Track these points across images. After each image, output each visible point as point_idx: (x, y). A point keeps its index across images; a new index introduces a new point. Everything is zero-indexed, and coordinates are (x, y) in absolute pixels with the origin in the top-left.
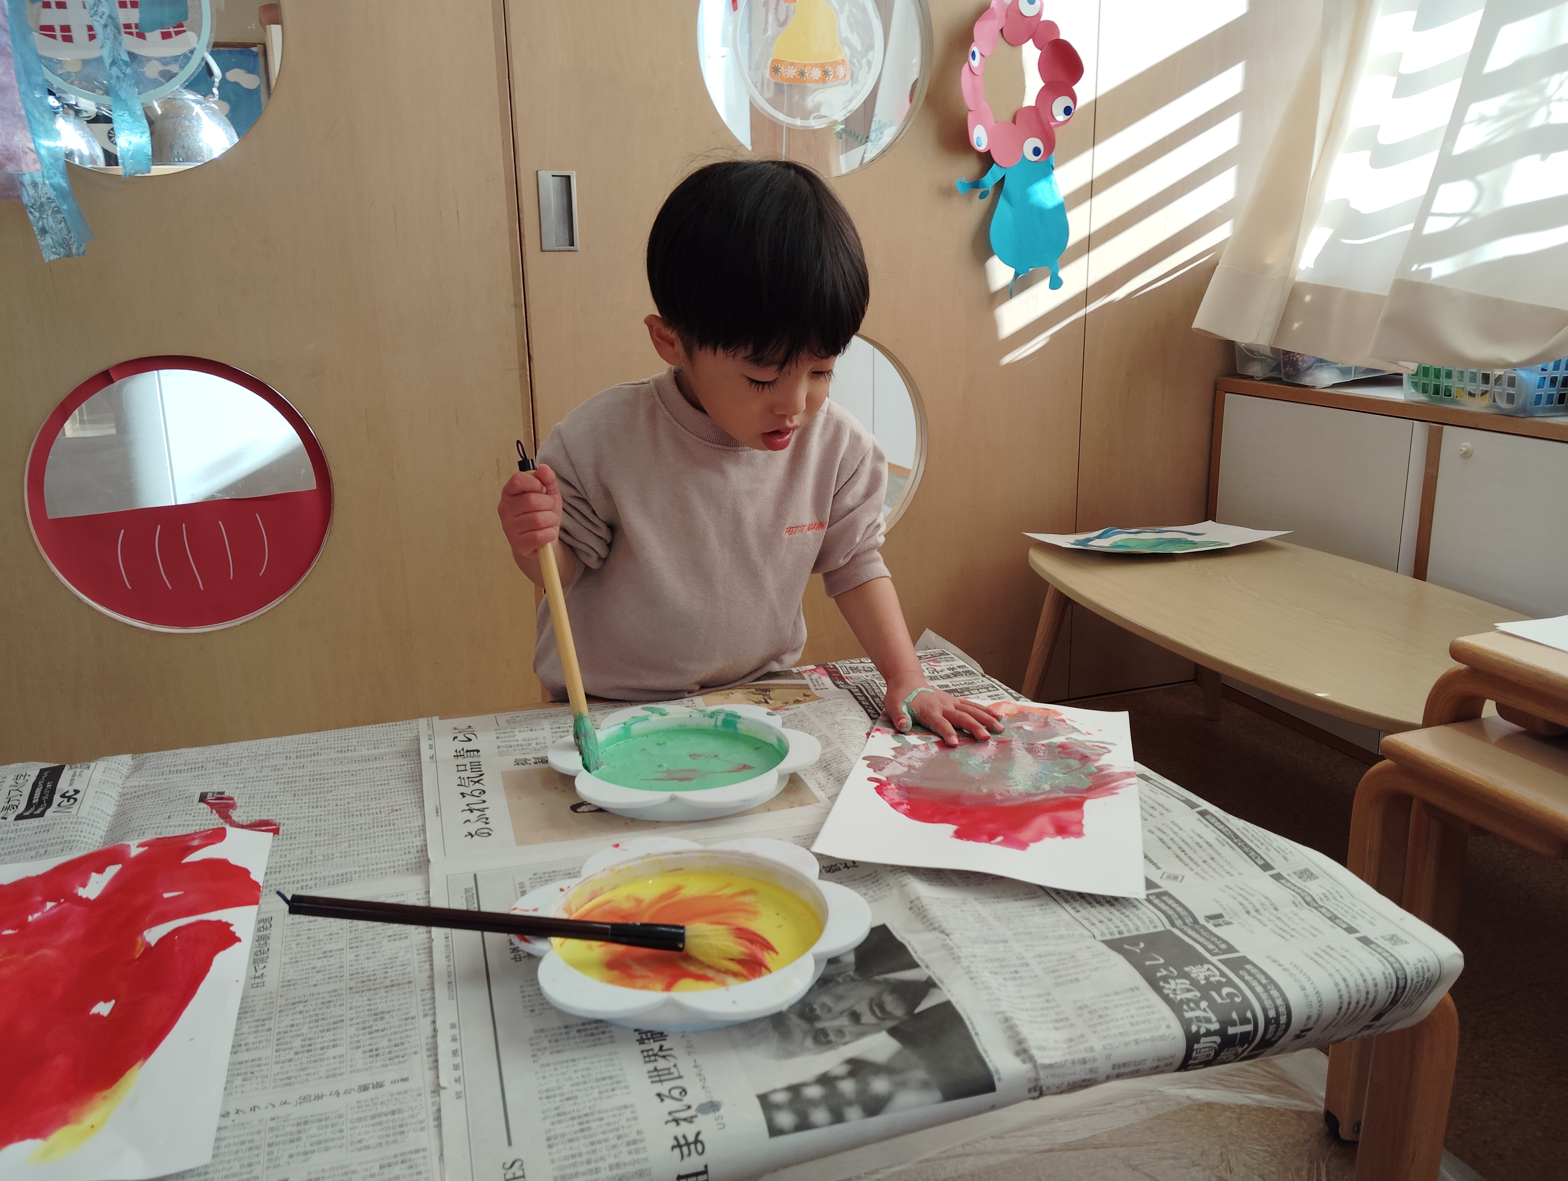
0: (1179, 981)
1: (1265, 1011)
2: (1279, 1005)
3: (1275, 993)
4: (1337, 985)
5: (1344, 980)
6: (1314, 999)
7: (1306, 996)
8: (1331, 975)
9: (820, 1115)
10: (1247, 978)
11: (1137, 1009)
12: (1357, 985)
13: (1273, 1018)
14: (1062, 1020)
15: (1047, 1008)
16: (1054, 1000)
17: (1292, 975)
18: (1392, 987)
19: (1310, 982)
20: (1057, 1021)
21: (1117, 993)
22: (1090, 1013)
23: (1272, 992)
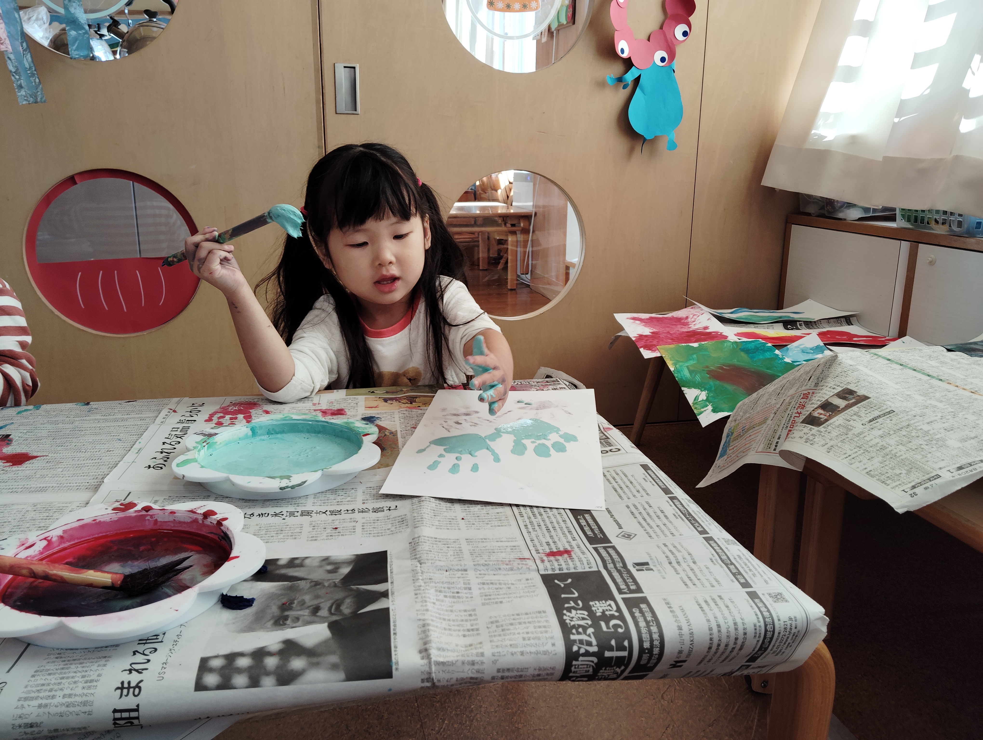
0: (579, 612)
1: (641, 641)
2: (654, 639)
3: (654, 629)
4: (710, 629)
5: (719, 626)
6: (687, 638)
7: (681, 635)
8: (708, 621)
9: (240, 680)
10: (637, 614)
11: (535, 627)
12: (728, 632)
13: (647, 649)
14: (473, 630)
15: (466, 621)
16: (475, 615)
17: (675, 616)
18: (759, 637)
19: (688, 624)
20: (468, 630)
21: (527, 614)
22: (497, 626)
23: (652, 628)
